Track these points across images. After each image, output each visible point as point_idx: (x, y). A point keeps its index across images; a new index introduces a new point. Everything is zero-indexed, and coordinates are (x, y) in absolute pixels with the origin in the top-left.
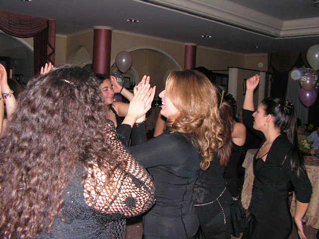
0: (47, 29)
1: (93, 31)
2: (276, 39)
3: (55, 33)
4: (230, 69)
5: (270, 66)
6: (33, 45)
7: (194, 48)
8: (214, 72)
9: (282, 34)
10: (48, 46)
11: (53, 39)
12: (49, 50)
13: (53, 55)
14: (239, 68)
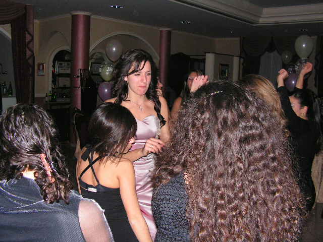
0: (25, 15)
1: (71, 16)
2: (255, 25)
3: (33, 19)
4: (206, 54)
5: (243, 50)
6: (10, 32)
7: (169, 33)
8: (191, 57)
9: (261, 20)
10: (26, 33)
11: (31, 26)
12: (28, 38)
13: (32, 43)
14: (215, 53)
